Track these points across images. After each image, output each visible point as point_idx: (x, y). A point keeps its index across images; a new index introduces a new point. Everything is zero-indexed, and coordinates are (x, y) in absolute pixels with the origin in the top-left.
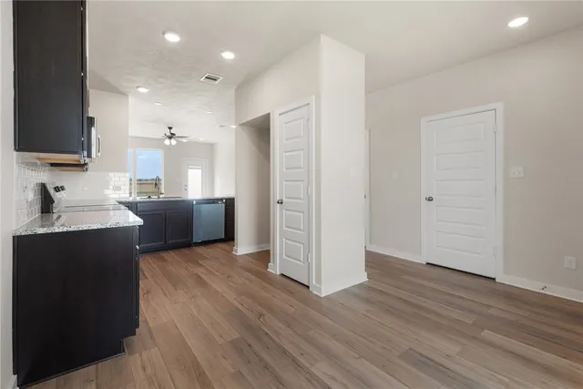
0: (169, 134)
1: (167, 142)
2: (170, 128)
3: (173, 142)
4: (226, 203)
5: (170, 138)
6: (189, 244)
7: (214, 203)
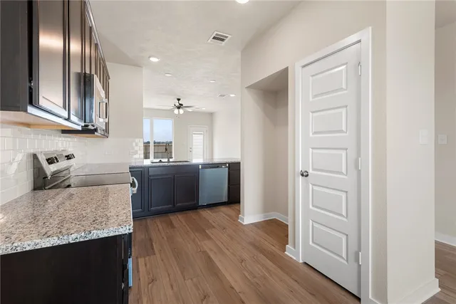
0: (177, 104)
1: (176, 111)
2: (179, 100)
3: (181, 111)
4: (229, 168)
5: (179, 108)
6: (195, 207)
7: (218, 167)
